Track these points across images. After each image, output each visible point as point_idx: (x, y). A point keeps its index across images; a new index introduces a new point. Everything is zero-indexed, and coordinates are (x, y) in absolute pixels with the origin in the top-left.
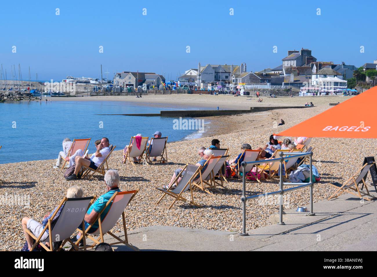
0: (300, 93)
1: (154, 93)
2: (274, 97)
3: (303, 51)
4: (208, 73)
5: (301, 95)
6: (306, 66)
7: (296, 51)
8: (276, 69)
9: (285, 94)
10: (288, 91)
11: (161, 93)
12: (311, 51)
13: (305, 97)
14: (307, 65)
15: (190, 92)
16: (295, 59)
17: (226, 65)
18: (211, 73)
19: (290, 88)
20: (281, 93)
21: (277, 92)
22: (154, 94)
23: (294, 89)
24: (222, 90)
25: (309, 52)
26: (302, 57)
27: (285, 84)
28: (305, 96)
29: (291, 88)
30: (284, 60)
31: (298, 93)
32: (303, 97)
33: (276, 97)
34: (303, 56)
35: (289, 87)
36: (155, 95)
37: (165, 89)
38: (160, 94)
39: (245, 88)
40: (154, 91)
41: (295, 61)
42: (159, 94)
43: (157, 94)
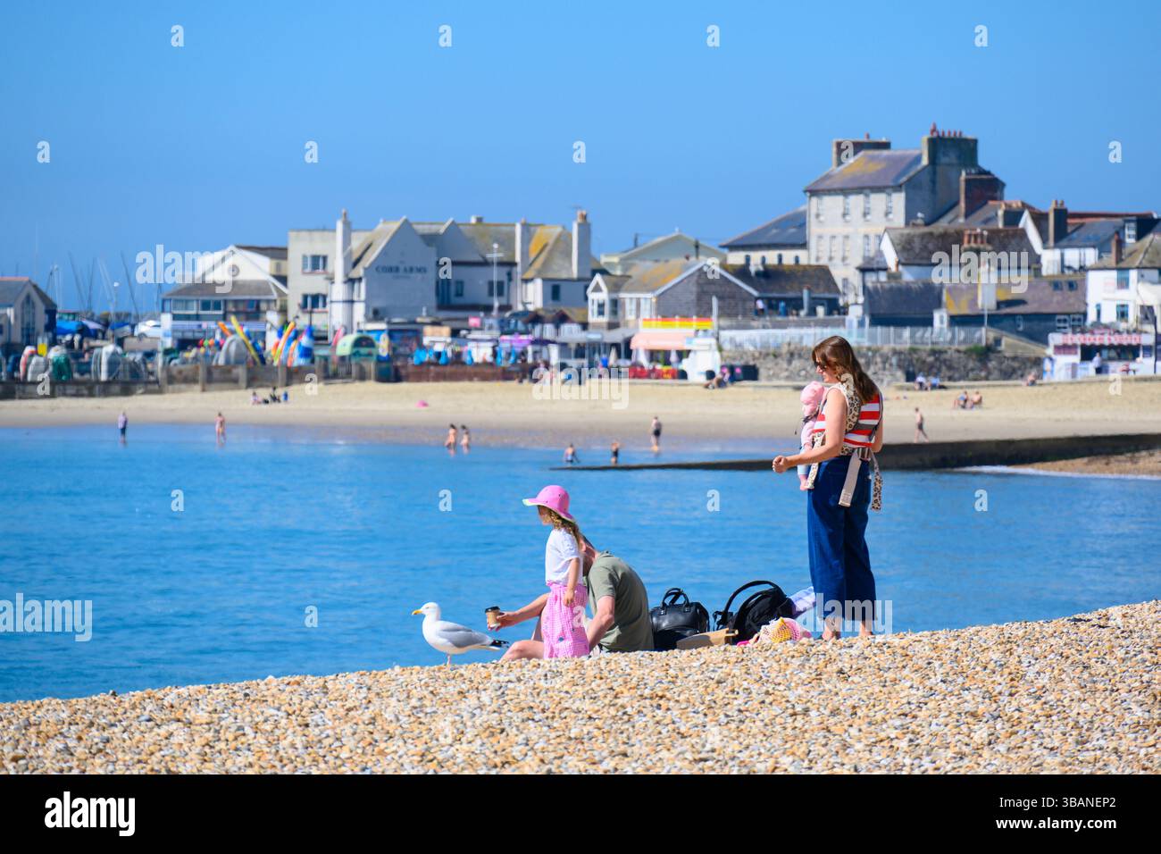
0: (1047, 365)
1: (195, 381)
2: (934, 387)
3: (938, 144)
4: (402, 268)
5: (1052, 372)
6: (961, 220)
7: (875, 138)
8: (763, 241)
9: (972, 370)
10: (985, 353)
11: (235, 381)
12: (975, 142)
13: (1080, 383)
14: (967, 216)
15: (390, 373)
16: (898, 188)
17: (479, 220)
18: (419, 270)
19: (991, 341)
20: (950, 368)
21: (931, 359)
22: (198, 387)
23: (1011, 344)
24: (535, 358)
25: (964, 149)
26: (934, 173)
27: (956, 321)
28: (1079, 378)
29: (998, 342)
30: (814, 192)
31: (1038, 362)
32: (1071, 383)
33: (942, 387)
34: (939, 169)
35: (984, 334)
36: (204, 390)
37: (254, 362)
38: (232, 385)
39: (727, 346)
40: (196, 373)
41: (899, 200)
42: (226, 385)
43: (213, 386)
